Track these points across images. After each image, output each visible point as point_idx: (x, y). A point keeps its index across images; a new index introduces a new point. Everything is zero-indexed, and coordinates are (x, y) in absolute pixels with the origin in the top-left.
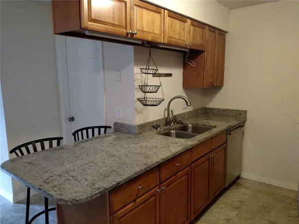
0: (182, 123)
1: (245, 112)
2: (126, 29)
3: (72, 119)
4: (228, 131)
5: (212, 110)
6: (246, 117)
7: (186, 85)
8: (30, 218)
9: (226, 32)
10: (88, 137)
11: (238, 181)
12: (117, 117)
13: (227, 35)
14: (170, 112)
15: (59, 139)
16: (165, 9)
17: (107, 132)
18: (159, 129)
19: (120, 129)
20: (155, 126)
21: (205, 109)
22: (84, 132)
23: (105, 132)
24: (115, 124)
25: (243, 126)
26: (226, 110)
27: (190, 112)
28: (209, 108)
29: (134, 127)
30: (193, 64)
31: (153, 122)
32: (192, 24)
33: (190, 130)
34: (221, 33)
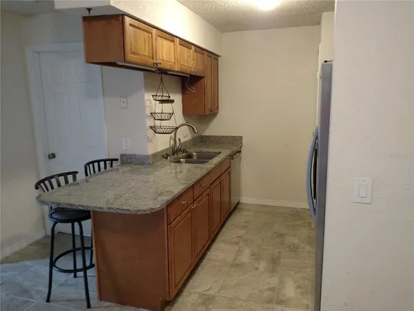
0: (187, 152)
1: (241, 138)
2: (153, 59)
3: (53, 156)
4: (231, 157)
5: (208, 137)
6: (241, 143)
7: (186, 112)
8: (54, 259)
9: (219, 56)
10: (94, 172)
11: (239, 206)
12: (124, 148)
13: (219, 58)
14: (177, 139)
15: (75, 173)
16: (177, 37)
17: (113, 165)
18: (169, 158)
19: (128, 160)
20: (165, 155)
21: (202, 137)
22: (96, 164)
23: (112, 166)
24: (122, 156)
25: (240, 152)
26: (223, 136)
27: (190, 140)
28: (205, 136)
29: (148, 156)
30: (193, 90)
31: (163, 151)
32: (195, 51)
33: (195, 158)
34: (215, 57)
